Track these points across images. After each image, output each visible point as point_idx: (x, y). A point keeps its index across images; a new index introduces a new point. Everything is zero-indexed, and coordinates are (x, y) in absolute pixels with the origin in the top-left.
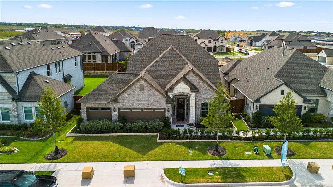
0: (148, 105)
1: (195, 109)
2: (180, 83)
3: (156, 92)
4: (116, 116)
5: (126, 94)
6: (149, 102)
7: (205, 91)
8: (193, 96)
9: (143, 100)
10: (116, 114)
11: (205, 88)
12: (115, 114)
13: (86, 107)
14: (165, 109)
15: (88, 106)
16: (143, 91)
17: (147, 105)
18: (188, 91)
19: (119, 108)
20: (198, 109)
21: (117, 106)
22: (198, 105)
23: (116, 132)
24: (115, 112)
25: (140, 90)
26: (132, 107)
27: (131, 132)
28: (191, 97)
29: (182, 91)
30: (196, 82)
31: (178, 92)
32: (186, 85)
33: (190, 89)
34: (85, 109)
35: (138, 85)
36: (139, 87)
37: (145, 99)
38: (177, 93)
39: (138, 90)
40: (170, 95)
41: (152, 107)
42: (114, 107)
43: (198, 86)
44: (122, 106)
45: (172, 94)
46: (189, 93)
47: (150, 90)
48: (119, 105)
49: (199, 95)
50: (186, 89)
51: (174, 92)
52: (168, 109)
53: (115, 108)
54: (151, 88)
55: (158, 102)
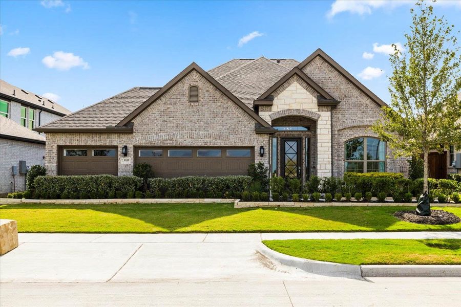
0: (208, 140)
1: (332, 154)
2: (290, 84)
3: (230, 103)
4: (128, 169)
5: (154, 112)
6: (211, 131)
7: (355, 106)
8: (324, 120)
9: (197, 125)
10: (129, 162)
11: (354, 100)
12: (126, 164)
13: (56, 145)
14: (252, 148)
15: (62, 143)
16: (198, 101)
17: (205, 140)
18: (311, 105)
19: (136, 148)
20: (338, 156)
21: (131, 141)
22: (339, 145)
23: (125, 197)
24: (126, 158)
25: (190, 100)
26: (169, 143)
27: (162, 197)
28: (319, 122)
29: (294, 107)
30: (330, 85)
31: (287, 107)
32: (305, 91)
33: (315, 100)
34: (55, 151)
35: (185, 86)
36: (187, 92)
37: (202, 123)
38: (284, 111)
39: (185, 99)
40: (266, 116)
41: (220, 143)
42: (125, 145)
43: (336, 95)
44: (144, 141)
45: (270, 113)
46: (313, 111)
47: (215, 100)
48: (137, 139)
49: (340, 116)
50: (306, 101)
51: (275, 109)
52: (262, 147)
53: (126, 147)
54: (218, 94)
55: (234, 131)
